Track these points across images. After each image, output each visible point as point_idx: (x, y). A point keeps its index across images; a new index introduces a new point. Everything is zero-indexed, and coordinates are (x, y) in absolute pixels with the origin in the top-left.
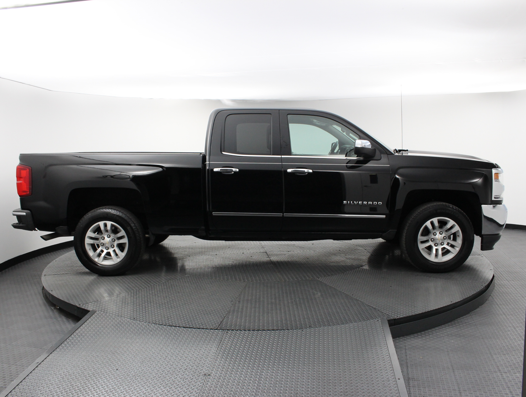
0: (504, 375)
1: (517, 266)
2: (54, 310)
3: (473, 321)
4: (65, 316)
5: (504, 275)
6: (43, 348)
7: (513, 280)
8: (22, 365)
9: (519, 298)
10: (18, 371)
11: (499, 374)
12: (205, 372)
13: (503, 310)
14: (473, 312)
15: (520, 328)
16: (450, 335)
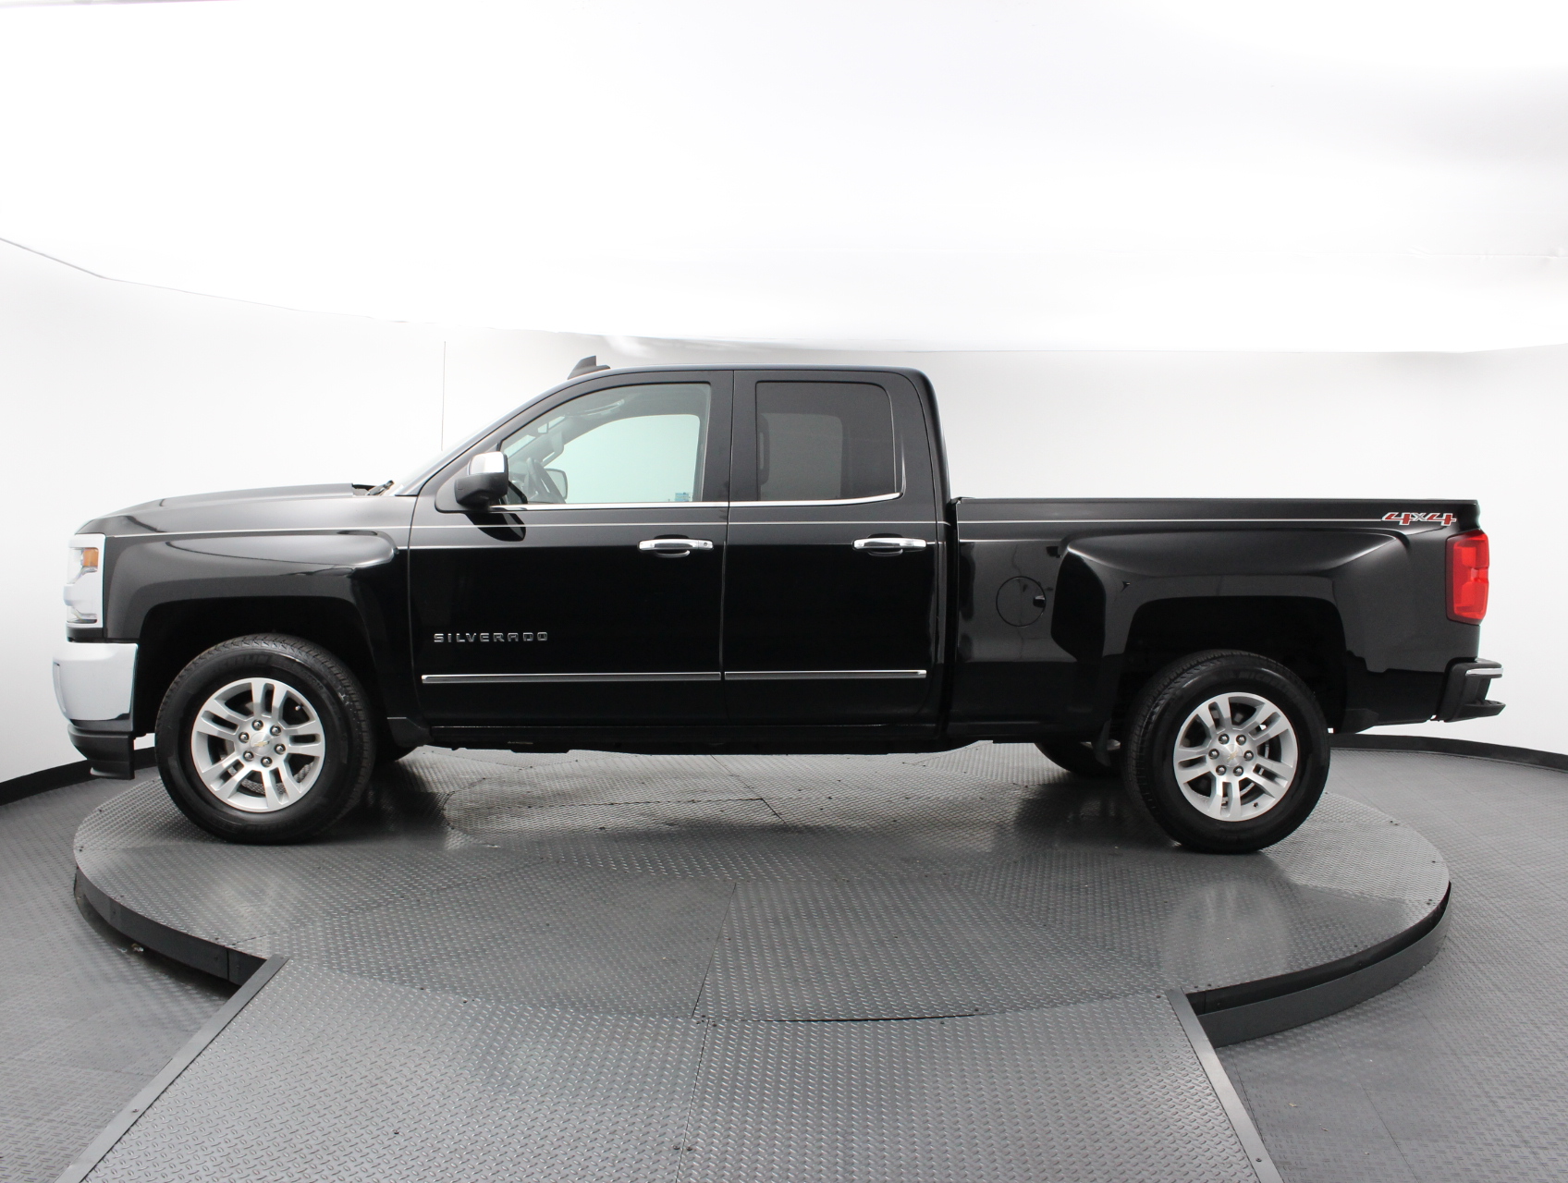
0: (1542, 1154)
1: (1500, 856)
2: (128, 956)
3: (1415, 1007)
4: (171, 977)
5: (1470, 881)
6: (124, 1070)
7: (1499, 897)
8: (69, 1121)
9: (1529, 946)
10: (62, 1138)
11: (1526, 1151)
12: (676, 1141)
13: (1492, 977)
14: (1406, 981)
15: (1553, 1028)
16: (1359, 1045)
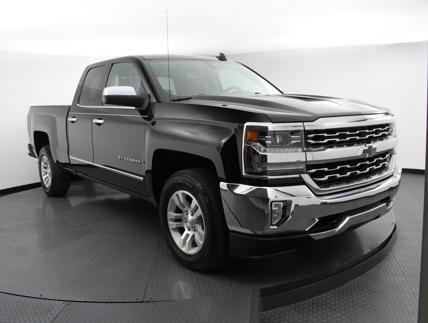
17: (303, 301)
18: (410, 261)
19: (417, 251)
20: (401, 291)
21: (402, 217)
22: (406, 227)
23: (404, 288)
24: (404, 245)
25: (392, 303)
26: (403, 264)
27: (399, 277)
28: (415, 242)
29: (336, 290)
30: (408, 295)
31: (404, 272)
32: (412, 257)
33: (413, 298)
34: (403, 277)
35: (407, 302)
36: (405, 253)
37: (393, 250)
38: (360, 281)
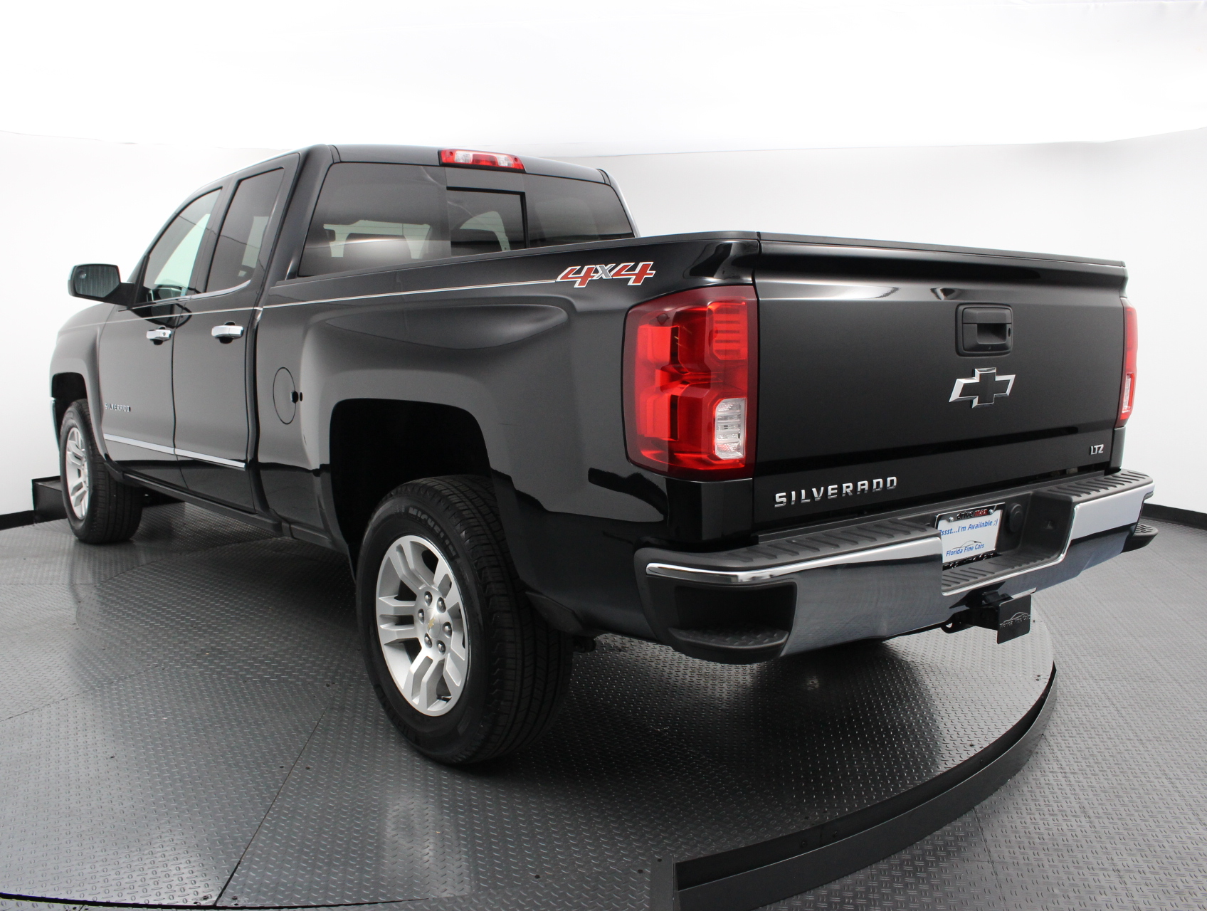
17: (799, 897)
18: (1100, 771)
19: (1117, 741)
20: (1081, 864)
21: (1066, 638)
22: (1080, 665)
23: (1090, 855)
24: (1078, 723)
25: (1059, 900)
26: (1081, 779)
27: (1073, 819)
28: (1109, 713)
29: (894, 860)
30: (1101, 877)
31: (1086, 803)
32: (1104, 757)
33: (1118, 886)
34: (1083, 819)
35: (1099, 898)
36: (1083, 746)
37: (1048, 737)
38: (962, 834)
